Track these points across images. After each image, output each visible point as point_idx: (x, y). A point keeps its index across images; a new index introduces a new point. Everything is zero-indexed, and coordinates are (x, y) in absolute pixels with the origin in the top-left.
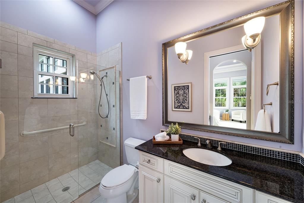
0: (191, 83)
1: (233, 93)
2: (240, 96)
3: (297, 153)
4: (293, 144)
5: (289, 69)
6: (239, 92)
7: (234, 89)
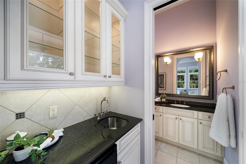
0: (165, 73)
1: (190, 78)
2: (195, 80)
3: (215, 103)
4: (213, 99)
5: (212, 71)
6: (194, 77)
7: (190, 75)
